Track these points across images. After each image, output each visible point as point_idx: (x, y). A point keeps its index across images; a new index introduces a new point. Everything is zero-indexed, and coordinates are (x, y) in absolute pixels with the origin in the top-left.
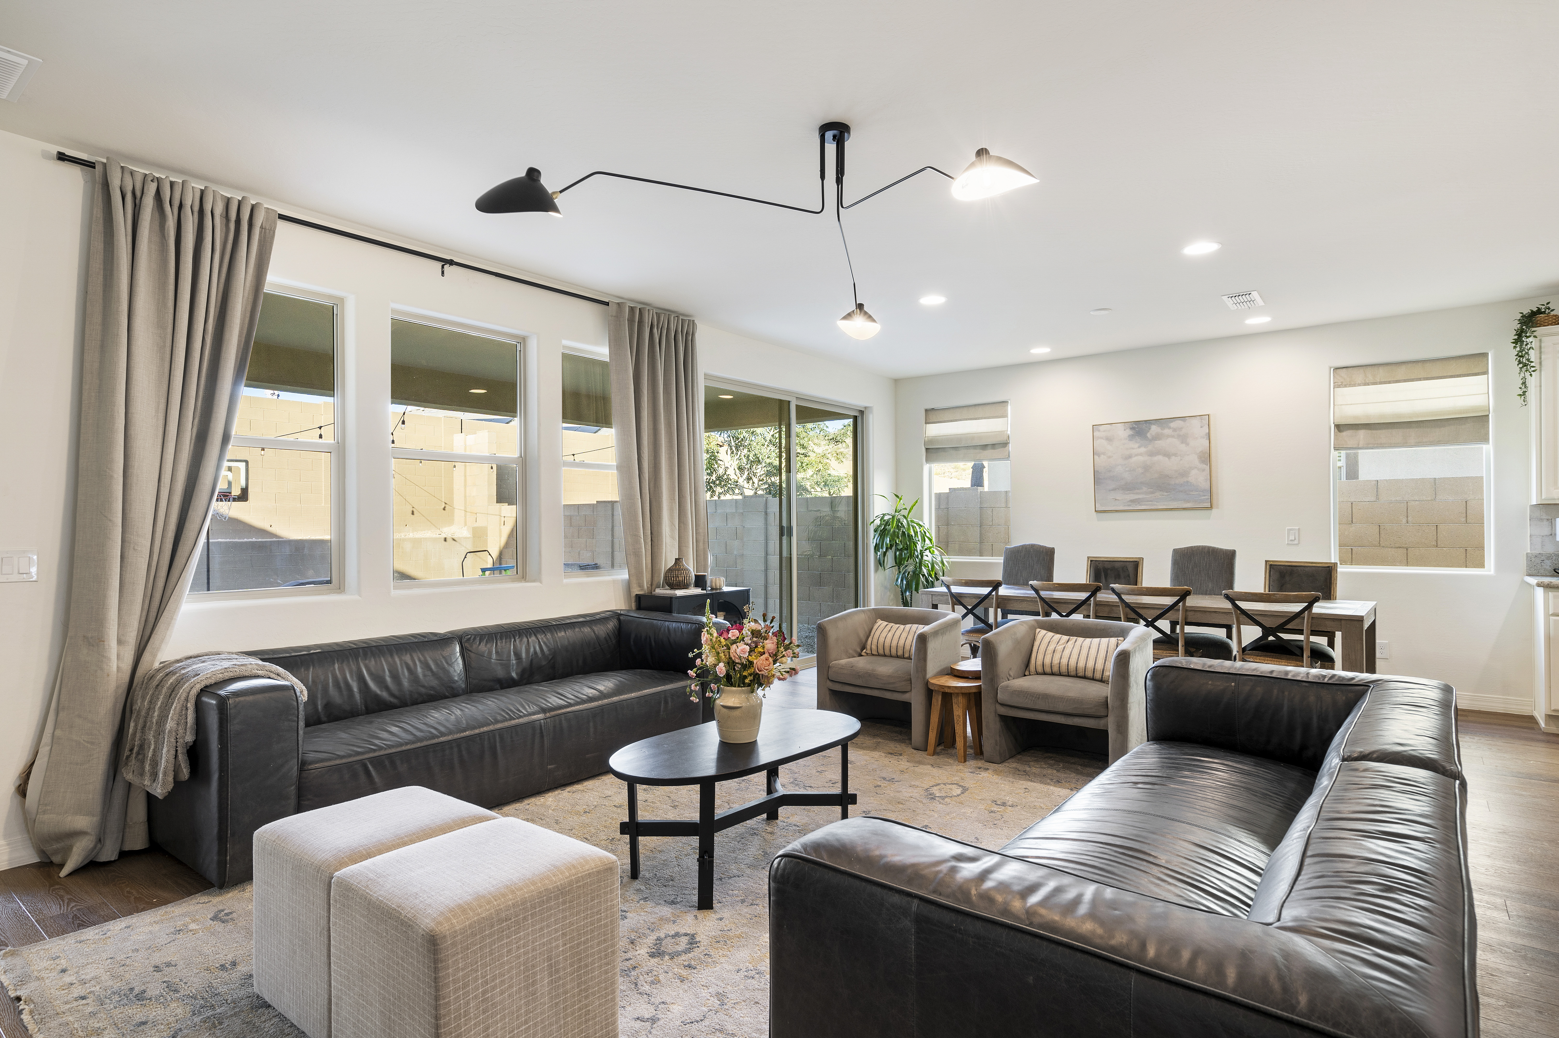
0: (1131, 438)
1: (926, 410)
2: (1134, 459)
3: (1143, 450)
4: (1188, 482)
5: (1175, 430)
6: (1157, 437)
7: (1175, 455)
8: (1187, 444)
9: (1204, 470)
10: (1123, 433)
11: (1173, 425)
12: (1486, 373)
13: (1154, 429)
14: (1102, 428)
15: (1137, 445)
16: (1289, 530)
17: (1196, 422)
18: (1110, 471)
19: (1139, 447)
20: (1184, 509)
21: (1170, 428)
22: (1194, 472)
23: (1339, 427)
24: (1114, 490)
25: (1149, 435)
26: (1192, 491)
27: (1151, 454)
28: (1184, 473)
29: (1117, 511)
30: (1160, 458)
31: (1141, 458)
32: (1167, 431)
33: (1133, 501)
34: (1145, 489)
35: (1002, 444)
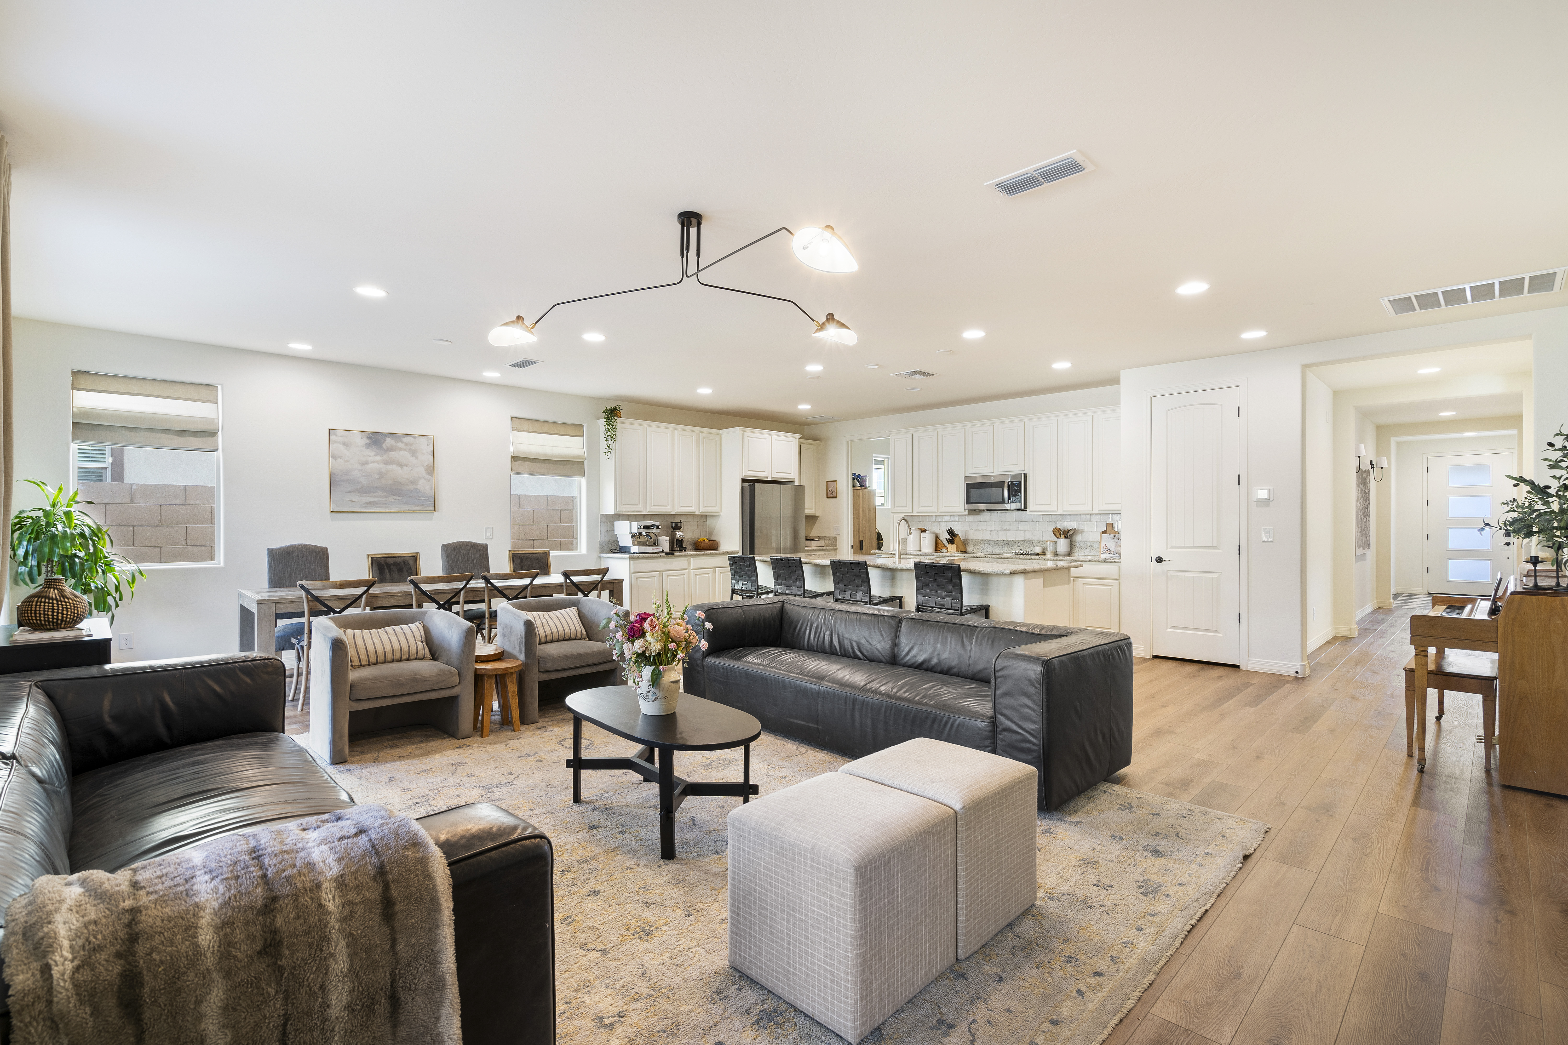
0: (368, 446)
1: (75, 373)
2: (370, 466)
3: (378, 458)
4: (417, 489)
5: (406, 444)
6: (391, 449)
7: (407, 465)
8: (417, 458)
9: (429, 480)
10: (360, 441)
11: (405, 440)
12: (583, 436)
13: (389, 441)
14: (338, 433)
15: (373, 453)
16: (487, 528)
17: (423, 441)
18: (346, 474)
19: (375, 455)
20: (414, 511)
21: (402, 442)
22: (422, 481)
23: (514, 458)
24: (351, 492)
25: (384, 446)
26: (420, 497)
27: (386, 463)
28: (414, 482)
29: (353, 512)
30: (393, 467)
31: (376, 466)
32: (400, 445)
33: (368, 503)
34: (380, 493)
35: (213, 434)
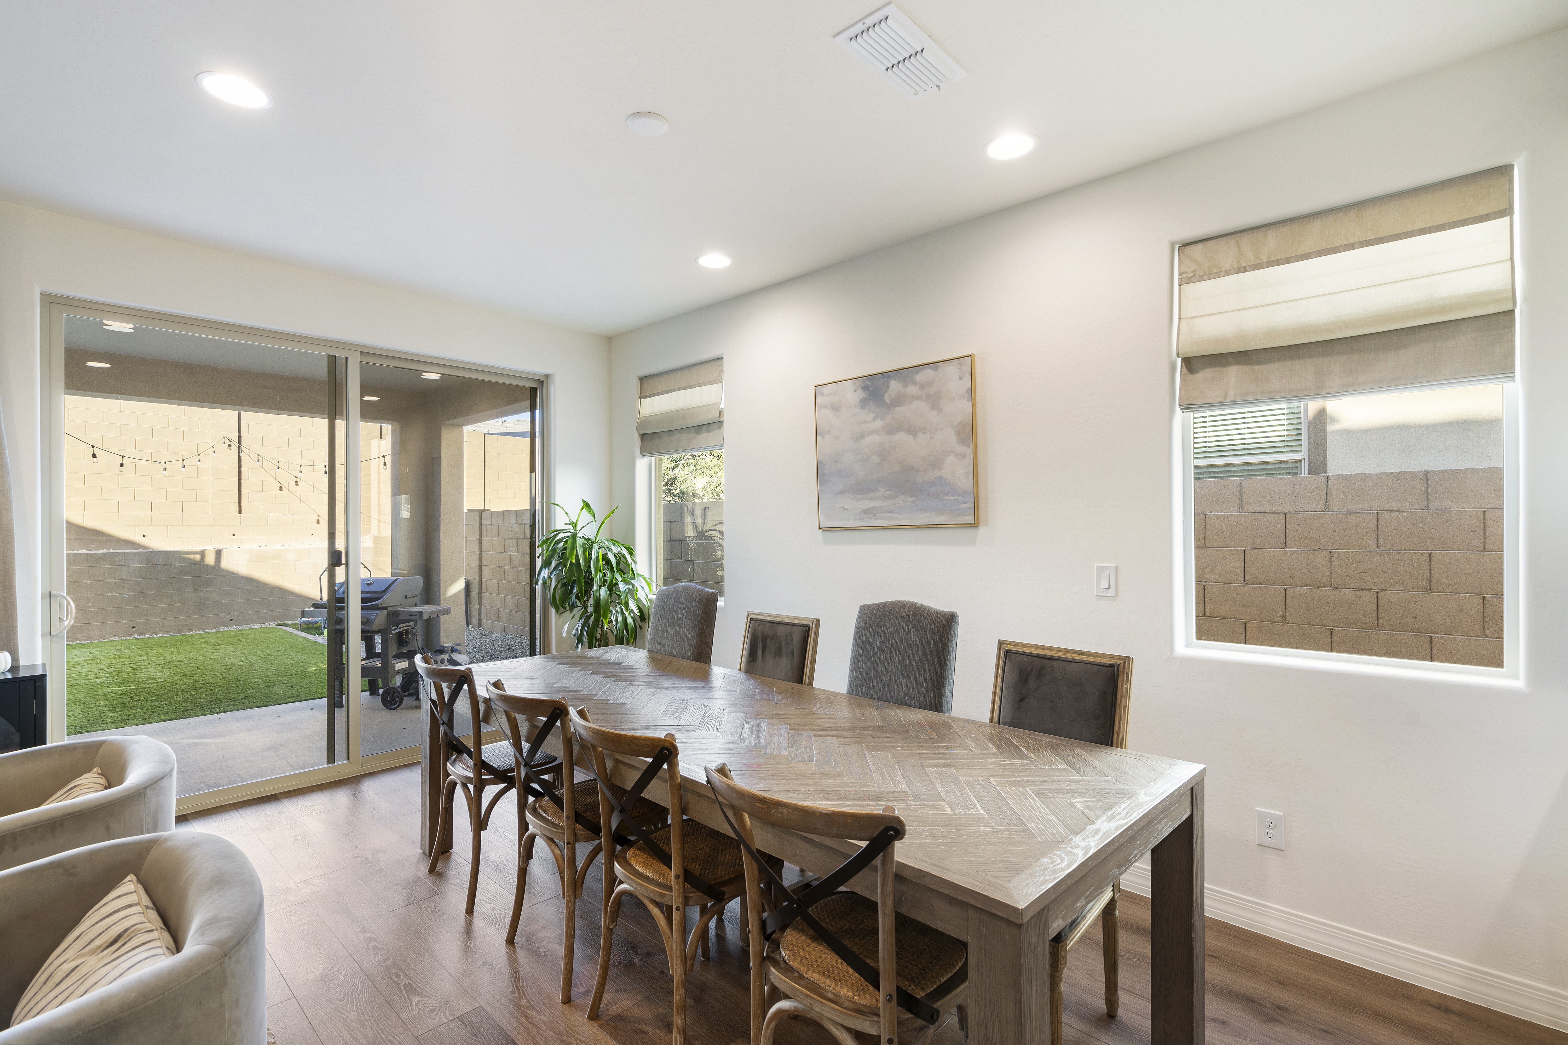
0: (864, 403)
1: (642, 379)
2: (868, 440)
3: (879, 423)
4: (941, 478)
5: (922, 386)
6: (898, 401)
7: (923, 430)
8: (940, 411)
9: (963, 456)
10: (852, 395)
11: (920, 377)
13: (895, 386)
14: (826, 389)
15: (871, 416)
16: (1101, 569)
17: (951, 370)
18: (836, 461)
19: (874, 419)
20: (937, 526)
21: (915, 383)
22: (950, 460)
23: (1191, 364)
24: (842, 492)
25: (887, 398)
26: (947, 494)
27: (891, 430)
28: (936, 463)
29: (846, 529)
30: (901, 436)
31: (876, 438)
32: (912, 390)
33: (866, 512)
34: (882, 491)
35: (717, 424)
